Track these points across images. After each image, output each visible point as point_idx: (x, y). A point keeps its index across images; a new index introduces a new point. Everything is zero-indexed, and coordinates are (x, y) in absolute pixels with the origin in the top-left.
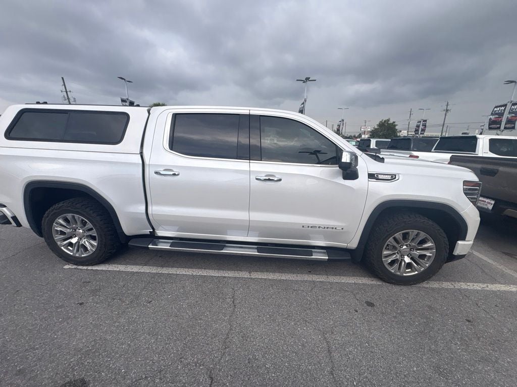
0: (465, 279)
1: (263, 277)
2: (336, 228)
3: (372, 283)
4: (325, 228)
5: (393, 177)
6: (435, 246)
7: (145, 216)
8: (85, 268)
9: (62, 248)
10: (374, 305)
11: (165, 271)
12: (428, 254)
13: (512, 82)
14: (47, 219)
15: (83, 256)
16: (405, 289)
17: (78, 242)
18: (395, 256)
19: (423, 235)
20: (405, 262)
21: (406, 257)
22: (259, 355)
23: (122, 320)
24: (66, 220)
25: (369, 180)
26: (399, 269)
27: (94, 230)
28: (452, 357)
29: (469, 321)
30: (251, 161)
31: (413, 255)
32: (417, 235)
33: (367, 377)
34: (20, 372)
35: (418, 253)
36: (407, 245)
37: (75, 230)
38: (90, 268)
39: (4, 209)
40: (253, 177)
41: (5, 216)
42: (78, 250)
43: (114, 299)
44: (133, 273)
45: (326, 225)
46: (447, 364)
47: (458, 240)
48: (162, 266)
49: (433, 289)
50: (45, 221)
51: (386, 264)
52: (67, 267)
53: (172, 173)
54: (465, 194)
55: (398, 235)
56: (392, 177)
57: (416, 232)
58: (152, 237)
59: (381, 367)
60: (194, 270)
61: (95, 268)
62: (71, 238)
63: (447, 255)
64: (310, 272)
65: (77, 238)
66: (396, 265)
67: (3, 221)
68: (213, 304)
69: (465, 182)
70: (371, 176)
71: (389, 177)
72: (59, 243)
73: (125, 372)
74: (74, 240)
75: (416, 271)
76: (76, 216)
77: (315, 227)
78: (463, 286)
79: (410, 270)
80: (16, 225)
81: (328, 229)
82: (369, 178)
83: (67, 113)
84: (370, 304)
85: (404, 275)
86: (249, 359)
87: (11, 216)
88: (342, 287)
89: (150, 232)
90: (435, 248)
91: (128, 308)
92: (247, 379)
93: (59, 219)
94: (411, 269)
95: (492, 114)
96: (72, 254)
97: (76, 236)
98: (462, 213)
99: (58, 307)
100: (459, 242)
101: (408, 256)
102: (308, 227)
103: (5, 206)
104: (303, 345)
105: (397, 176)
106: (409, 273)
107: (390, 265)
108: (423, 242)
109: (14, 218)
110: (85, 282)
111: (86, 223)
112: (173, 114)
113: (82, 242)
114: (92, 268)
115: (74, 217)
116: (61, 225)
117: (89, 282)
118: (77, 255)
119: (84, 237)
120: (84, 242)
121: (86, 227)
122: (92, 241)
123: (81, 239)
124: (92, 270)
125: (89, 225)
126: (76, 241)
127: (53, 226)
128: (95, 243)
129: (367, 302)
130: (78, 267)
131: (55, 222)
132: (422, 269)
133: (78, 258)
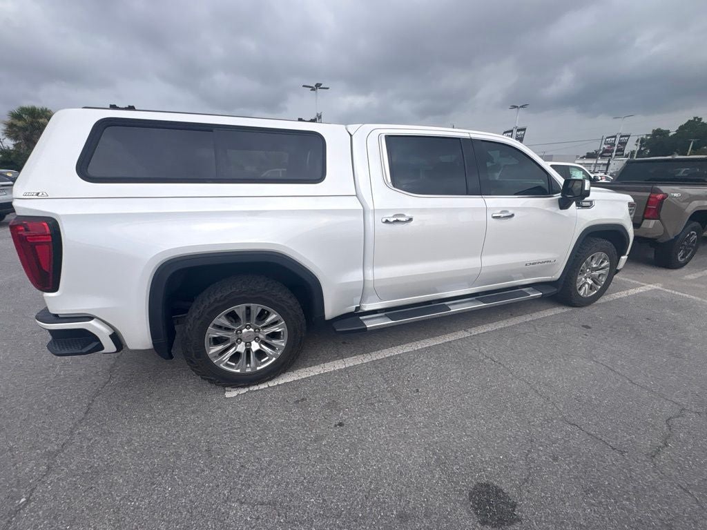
2: (550, 261)
3: (566, 310)
4: (542, 263)
6: (609, 265)
7: (362, 285)
8: (263, 386)
10: (590, 327)
12: (604, 272)
13: (515, 107)
14: (199, 322)
15: (258, 368)
16: (590, 308)
17: (247, 349)
19: (604, 255)
20: (588, 284)
21: (588, 279)
23: (420, 419)
24: (233, 317)
26: (585, 291)
27: (283, 322)
31: (594, 277)
32: (600, 257)
35: (597, 273)
36: (590, 269)
37: (241, 331)
38: (271, 384)
39: (92, 322)
40: (489, 215)
42: (248, 363)
43: (372, 404)
44: (344, 371)
47: (621, 256)
51: (578, 290)
52: (228, 395)
53: (405, 218)
55: (589, 259)
56: (591, 203)
57: (600, 254)
60: (409, 345)
61: (279, 381)
62: (235, 344)
63: (614, 271)
64: (513, 315)
65: (243, 343)
67: (89, 348)
69: (629, 203)
71: (588, 204)
72: (215, 360)
74: (241, 348)
75: (596, 290)
76: (253, 306)
77: (536, 263)
78: (616, 296)
80: (115, 349)
81: (544, 264)
82: (577, 206)
84: (587, 327)
85: (588, 296)
87: (110, 333)
88: (552, 320)
89: (356, 308)
91: (404, 406)
93: (220, 317)
94: (593, 289)
96: (238, 371)
97: (241, 341)
98: (629, 231)
99: (316, 441)
100: (623, 257)
102: (530, 264)
103: (91, 318)
105: (593, 202)
106: (591, 294)
107: (580, 289)
108: (602, 262)
109: (116, 338)
110: (297, 402)
111: (269, 314)
112: (386, 136)
113: (255, 346)
114: (276, 384)
115: (248, 308)
116: (220, 327)
117: (303, 400)
118: (249, 370)
119: (257, 339)
120: (261, 347)
121: (269, 320)
122: (274, 342)
123: (250, 343)
124: (278, 385)
125: (274, 316)
126: (244, 348)
127: (208, 332)
128: (281, 343)
129: (583, 326)
130: (251, 388)
131: (211, 325)
132: (599, 287)
133: (249, 374)
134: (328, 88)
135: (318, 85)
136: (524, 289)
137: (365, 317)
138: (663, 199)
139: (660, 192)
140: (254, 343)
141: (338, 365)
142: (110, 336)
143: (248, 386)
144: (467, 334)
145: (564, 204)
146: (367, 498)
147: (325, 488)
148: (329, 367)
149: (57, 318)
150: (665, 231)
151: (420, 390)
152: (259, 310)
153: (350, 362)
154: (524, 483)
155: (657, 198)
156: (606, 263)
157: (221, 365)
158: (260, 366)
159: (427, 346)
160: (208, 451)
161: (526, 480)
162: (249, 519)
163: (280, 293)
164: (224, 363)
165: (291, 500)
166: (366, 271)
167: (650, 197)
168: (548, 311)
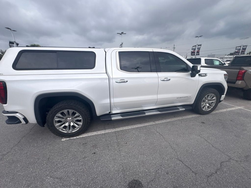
1: (161, 122)
2: (188, 97)
6: (216, 99)
10: (204, 123)
12: (214, 102)
13: (197, 37)
14: (51, 115)
15: (73, 132)
16: (207, 115)
18: (204, 104)
19: (213, 95)
20: (207, 106)
21: (207, 104)
27: (81, 116)
30: (157, 73)
35: (211, 102)
36: (207, 100)
37: (67, 119)
39: (17, 114)
40: (160, 80)
42: (70, 129)
45: (185, 96)
50: (49, 117)
52: (63, 140)
53: (124, 81)
54: (224, 78)
55: (206, 96)
56: (206, 75)
61: (81, 136)
63: (219, 101)
64: (175, 117)
65: (68, 123)
66: (205, 108)
67: (17, 122)
69: (224, 74)
71: (205, 75)
72: (58, 128)
74: (67, 124)
75: (210, 108)
76: (70, 110)
77: (181, 98)
78: (221, 111)
79: (208, 108)
80: (25, 123)
81: (185, 98)
82: (199, 76)
85: (207, 110)
86: (186, 151)
87: (23, 118)
88: (190, 119)
89: (109, 112)
91: (119, 148)
93: (58, 114)
95: (192, 49)
96: (66, 132)
97: (67, 122)
98: (224, 85)
100: (222, 96)
101: (208, 103)
102: (179, 98)
103: (17, 113)
104: (197, 141)
107: (203, 108)
108: (213, 98)
109: (25, 119)
110: (84, 144)
111: (75, 113)
112: (119, 52)
113: (72, 124)
114: (79, 137)
115: (68, 111)
116: (59, 117)
117: (86, 143)
118: (69, 132)
119: (73, 121)
120: (74, 124)
121: (76, 115)
122: (78, 123)
123: (70, 123)
124: (80, 138)
125: (78, 114)
126: (68, 124)
127: (54, 118)
128: (81, 123)
129: (202, 122)
130: (71, 138)
131: (56, 116)
132: (212, 107)
133: (70, 133)
134: (126, 34)
135: (122, 33)
136: (178, 107)
137: (112, 116)
138: (245, 72)
139: (243, 69)
140: (71, 123)
141: (103, 132)
142: (23, 119)
143: (70, 137)
144: (154, 123)
145: (193, 75)
146: (92, 180)
147: (80, 175)
148: (99, 133)
149: (8, 112)
150: (247, 85)
151: (127, 143)
152: (72, 112)
153: (107, 131)
154: (151, 182)
155: (242, 72)
156: (214, 98)
157: (60, 130)
158: (73, 131)
159: (137, 127)
160: (48, 158)
161: (152, 181)
162: (51, 183)
163: (79, 106)
164: (61, 129)
165: (67, 178)
166: (111, 100)
167: (239, 71)
168: (190, 116)
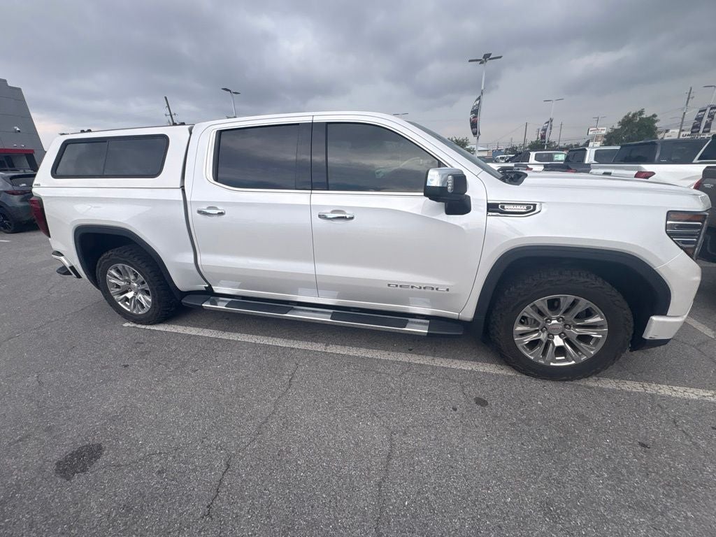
0: (673, 380)
1: (342, 353)
2: (437, 289)
3: (501, 372)
4: (420, 288)
5: (531, 209)
6: (606, 323)
7: (194, 268)
8: (143, 327)
9: (119, 303)
10: (487, 404)
11: (225, 336)
12: (595, 335)
15: (140, 313)
16: (550, 385)
17: (134, 297)
18: (536, 335)
20: (554, 345)
21: (556, 337)
22: (294, 448)
23: (159, 388)
24: (118, 271)
25: (490, 214)
26: (544, 353)
27: (146, 283)
28: (581, 493)
29: (643, 445)
30: (313, 191)
31: (569, 336)
32: (574, 303)
33: (427, 498)
34: (49, 429)
35: (578, 331)
37: (130, 283)
38: (148, 327)
39: (62, 258)
40: (315, 214)
41: (64, 267)
42: (135, 307)
43: (160, 364)
44: (190, 336)
45: (423, 284)
46: (567, 503)
47: (653, 315)
48: (225, 330)
49: (601, 390)
50: (99, 271)
51: (519, 346)
52: (126, 325)
53: (217, 212)
54: (670, 235)
56: (528, 208)
57: (571, 298)
58: (209, 293)
59: (456, 488)
60: (259, 337)
61: (154, 327)
62: (127, 292)
64: (411, 350)
65: (132, 293)
66: (539, 349)
67: (64, 272)
68: (264, 381)
69: (670, 213)
70: (492, 208)
71: (523, 209)
72: (116, 297)
73: (142, 444)
74: (130, 295)
75: (573, 360)
76: (127, 267)
77: (407, 286)
78: (665, 390)
79: (563, 358)
80: (75, 276)
81: (427, 290)
82: (488, 211)
83: (106, 142)
84: (481, 402)
85: (552, 364)
86: (281, 450)
87: (70, 266)
88: (448, 374)
89: (206, 287)
90: (607, 326)
91: (170, 375)
92: (268, 473)
93: (111, 270)
94: (566, 357)
96: (129, 310)
97: (131, 291)
98: (659, 268)
99: (103, 368)
100: (654, 318)
101: (560, 335)
102: (397, 286)
103: (62, 255)
104: (357, 444)
105: (537, 206)
106: (560, 363)
108: (585, 315)
109: (72, 268)
110: (138, 343)
111: (137, 275)
112: (217, 131)
115: (124, 268)
116: (114, 277)
117: (142, 343)
118: (135, 312)
121: (138, 279)
126: (132, 295)
127: (107, 278)
128: (149, 300)
130: (136, 325)
131: (108, 273)
132: (583, 357)
133: (135, 314)
135: (487, 56)
141: (195, 331)
143: (136, 323)
148: (188, 330)
152: (130, 270)
156: (596, 320)
164: (121, 301)
166: (198, 256)
